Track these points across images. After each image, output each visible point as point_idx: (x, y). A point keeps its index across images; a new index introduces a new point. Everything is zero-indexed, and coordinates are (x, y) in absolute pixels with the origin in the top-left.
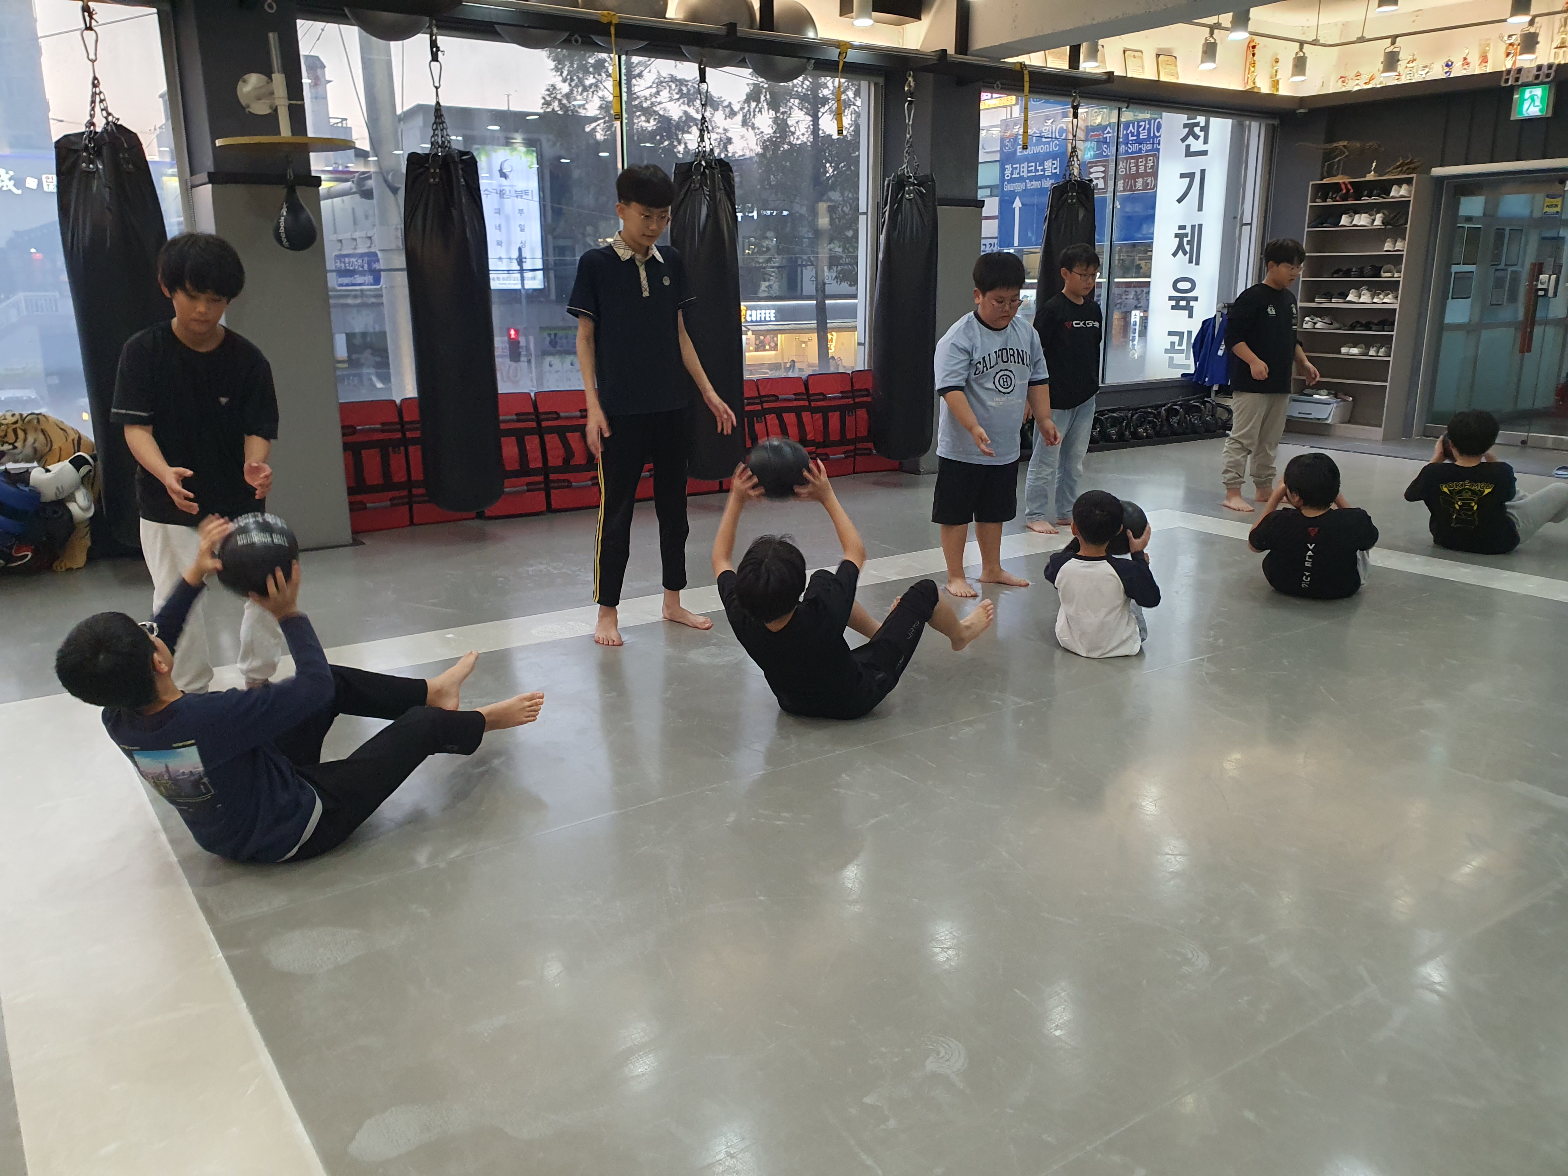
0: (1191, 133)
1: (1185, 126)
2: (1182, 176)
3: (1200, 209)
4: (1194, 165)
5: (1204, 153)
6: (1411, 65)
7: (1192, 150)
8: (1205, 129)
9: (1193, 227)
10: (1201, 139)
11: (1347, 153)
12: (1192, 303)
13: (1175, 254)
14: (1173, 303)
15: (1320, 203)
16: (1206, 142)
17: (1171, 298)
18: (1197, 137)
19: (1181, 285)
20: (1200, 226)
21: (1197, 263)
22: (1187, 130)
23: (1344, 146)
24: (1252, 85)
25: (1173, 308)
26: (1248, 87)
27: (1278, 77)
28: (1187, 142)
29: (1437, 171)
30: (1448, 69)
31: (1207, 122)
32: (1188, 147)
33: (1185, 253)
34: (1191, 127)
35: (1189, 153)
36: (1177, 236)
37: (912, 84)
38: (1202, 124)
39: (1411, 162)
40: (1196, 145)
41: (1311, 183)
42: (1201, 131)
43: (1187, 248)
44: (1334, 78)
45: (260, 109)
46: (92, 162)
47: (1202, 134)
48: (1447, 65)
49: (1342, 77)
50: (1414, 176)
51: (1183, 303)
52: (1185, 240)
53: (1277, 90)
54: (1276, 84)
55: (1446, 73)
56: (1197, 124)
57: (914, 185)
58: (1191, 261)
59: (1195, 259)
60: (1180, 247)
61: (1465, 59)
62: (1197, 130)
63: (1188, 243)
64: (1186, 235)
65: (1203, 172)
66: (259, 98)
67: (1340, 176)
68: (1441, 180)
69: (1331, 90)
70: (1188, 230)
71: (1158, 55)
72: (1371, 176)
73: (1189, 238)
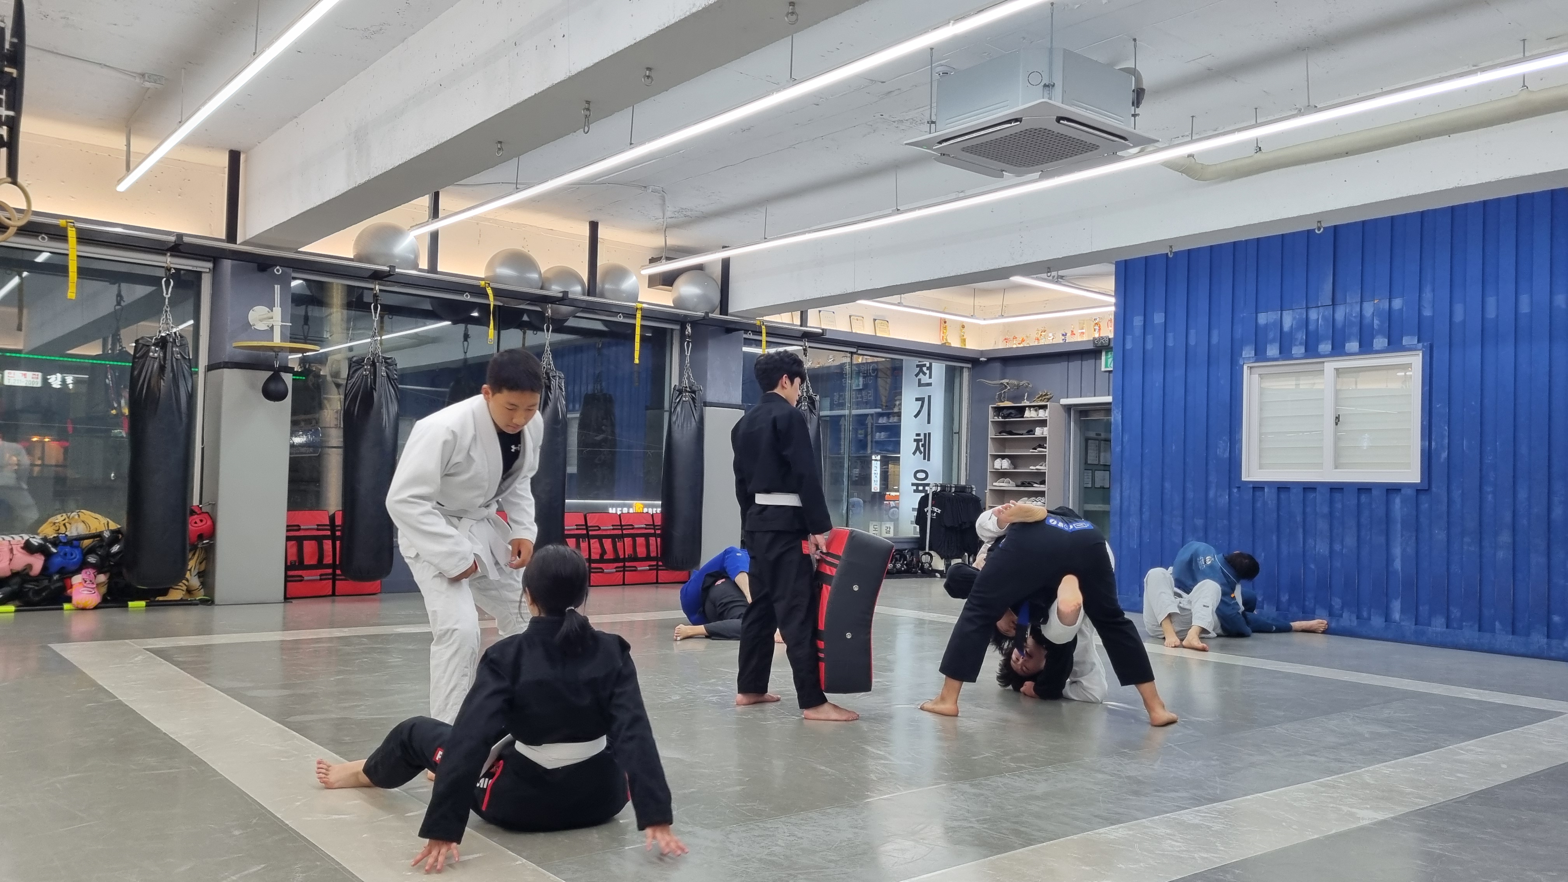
0: (921, 371)
1: (918, 366)
2: (917, 399)
3: (929, 422)
4: (924, 392)
5: (929, 384)
6: (1043, 334)
7: (922, 382)
8: (930, 368)
9: (925, 434)
10: (928, 375)
11: (1009, 388)
12: (927, 488)
13: (914, 453)
14: (915, 488)
15: (996, 419)
16: (930, 377)
17: (913, 484)
18: (925, 374)
19: (921, 475)
20: (929, 434)
21: (929, 460)
22: (919, 369)
23: (1008, 383)
24: (945, 341)
25: (915, 491)
26: (943, 342)
27: (964, 337)
28: (918, 377)
29: (1065, 401)
30: (1063, 338)
31: (931, 364)
32: (920, 380)
33: (921, 453)
34: (920, 367)
35: (920, 384)
36: (915, 440)
37: (690, 330)
38: (928, 365)
39: (1046, 395)
40: (925, 379)
41: (990, 406)
42: (927, 370)
43: (922, 449)
44: (1001, 338)
45: (262, 326)
46: (156, 351)
47: (928, 372)
48: (1063, 335)
49: (1006, 339)
50: (1048, 403)
51: (921, 488)
52: (921, 443)
53: (965, 345)
54: (964, 341)
55: (1063, 340)
56: (925, 365)
57: (689, 392)
58: (924, 459)
59: (927, 456)
60: (918, 448)
61: (1072, 331)
62: (925, 369)
63: (924, 445)
64: (921, 440)
65: (929, 397)
66: (261, 320)
67: (1006, 402)
68: (1068, 408)
69: (1000, 347)
70: (922, 437)
71: (875, 320)
72: (1026, 403)
73: (923, 443)
